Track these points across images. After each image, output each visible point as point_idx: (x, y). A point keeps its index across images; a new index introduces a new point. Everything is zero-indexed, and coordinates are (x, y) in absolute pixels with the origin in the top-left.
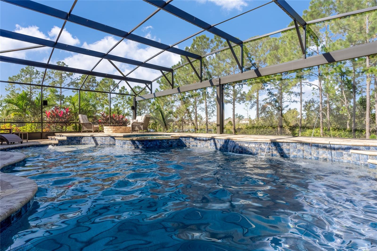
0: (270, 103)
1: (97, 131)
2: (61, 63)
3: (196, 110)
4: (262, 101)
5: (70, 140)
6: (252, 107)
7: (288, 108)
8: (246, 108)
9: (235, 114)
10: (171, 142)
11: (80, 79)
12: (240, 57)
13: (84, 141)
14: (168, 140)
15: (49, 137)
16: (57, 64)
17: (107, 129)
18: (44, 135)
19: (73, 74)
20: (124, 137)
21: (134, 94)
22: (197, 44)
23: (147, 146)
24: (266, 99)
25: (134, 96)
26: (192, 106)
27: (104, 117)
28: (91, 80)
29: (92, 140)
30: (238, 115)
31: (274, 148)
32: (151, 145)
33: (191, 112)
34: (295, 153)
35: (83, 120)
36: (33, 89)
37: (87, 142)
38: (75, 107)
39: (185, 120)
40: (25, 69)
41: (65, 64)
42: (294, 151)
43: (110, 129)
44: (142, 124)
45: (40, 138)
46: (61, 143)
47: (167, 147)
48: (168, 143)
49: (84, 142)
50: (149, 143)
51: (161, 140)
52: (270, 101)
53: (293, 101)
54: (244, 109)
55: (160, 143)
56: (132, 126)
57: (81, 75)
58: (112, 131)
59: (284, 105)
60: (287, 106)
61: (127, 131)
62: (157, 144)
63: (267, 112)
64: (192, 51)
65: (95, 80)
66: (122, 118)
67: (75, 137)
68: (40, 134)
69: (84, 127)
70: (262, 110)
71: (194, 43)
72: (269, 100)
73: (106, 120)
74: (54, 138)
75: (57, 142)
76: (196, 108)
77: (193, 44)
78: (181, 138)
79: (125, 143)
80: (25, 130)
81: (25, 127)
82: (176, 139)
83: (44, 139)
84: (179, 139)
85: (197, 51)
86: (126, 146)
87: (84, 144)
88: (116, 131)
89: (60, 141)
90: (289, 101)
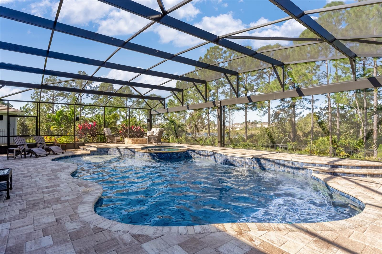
0: (283, 110)
1: (119, 141)
2: (81, 73)
3: (208, 117)
4: (275, 108)
5: (99, 151)
6: (265, 114)
7: (301, 115)
8: (259, 114)
9: (248, 120)
10: (180, 154)
11: (99, 87)
12: (236, 87)
13: (110, 151)
14: (177, 153)
15: (80, 147)
16: (78, 74)
17: (127, 141)
18: (76, 145)
19: (92, 83)
20: (143, 148)
21: (150, 108)
22: (210, 54)
23: (161, 157)
24: (279, 106)
25: (150, 109)
26: (205, 113)
27: (124, 128)
28: (109, 88)
29: (117, 151)
30: (251, 121)
31: (255, 162)
32: (164, 157)
33: (204, 119)
34: (269, 167)
35: (108, 133)
36: (55, 96)
37: (113, 153)
38: (99, 120)
39: (198, 126)
40: (49, 78)
41: (85, 73)
42: (268, 165)
43: (130, 141)
44: (157, 137)
45: (73, 148)
46: (93, 153)
47: (176, 158)
48: (177, 155)
49: (110, 153)
50: (162, 155)
51: (171, 153)
52: (284, 108)
53: (306, 108)
54: (258, 114)
55: (171, 155)
56: (148, 138)
57: (100, 83)
58: (131, 143)
59: (297, 112)
60: (300, 113)
61: (144, 142)
62: (168, 156)
63: (281, 118)
64: (205, 61)
65: (113, 88)
66: (140, 130)
67: (103, 149)
68: (73, 145)
69: (108, 139)
70: (275, 117)
71: (208, 53)
72: (282, 106)
73: (125, 131)
74: (86, 149)
75: (89, 152)
76: (209, 115)
77: (206, 54)
78: (188, 151)
79: (143, 155)
80: (61, 141)
81: (61, 138)
82: (184, 152)
83: (76, 148)
84: (186, 152)
85: (210, 60)
86: (144, 157)
87: (110, 154)
88: (134, 143)
89: (91, 152)
90: (302, 108)
